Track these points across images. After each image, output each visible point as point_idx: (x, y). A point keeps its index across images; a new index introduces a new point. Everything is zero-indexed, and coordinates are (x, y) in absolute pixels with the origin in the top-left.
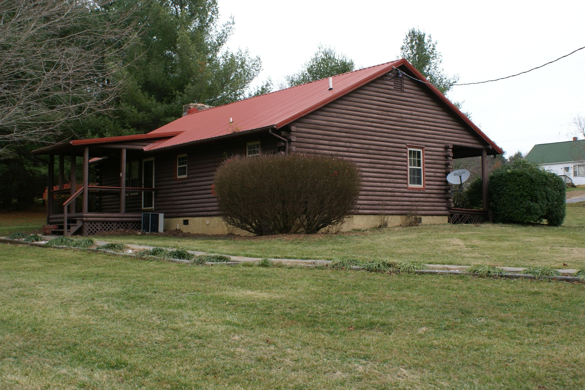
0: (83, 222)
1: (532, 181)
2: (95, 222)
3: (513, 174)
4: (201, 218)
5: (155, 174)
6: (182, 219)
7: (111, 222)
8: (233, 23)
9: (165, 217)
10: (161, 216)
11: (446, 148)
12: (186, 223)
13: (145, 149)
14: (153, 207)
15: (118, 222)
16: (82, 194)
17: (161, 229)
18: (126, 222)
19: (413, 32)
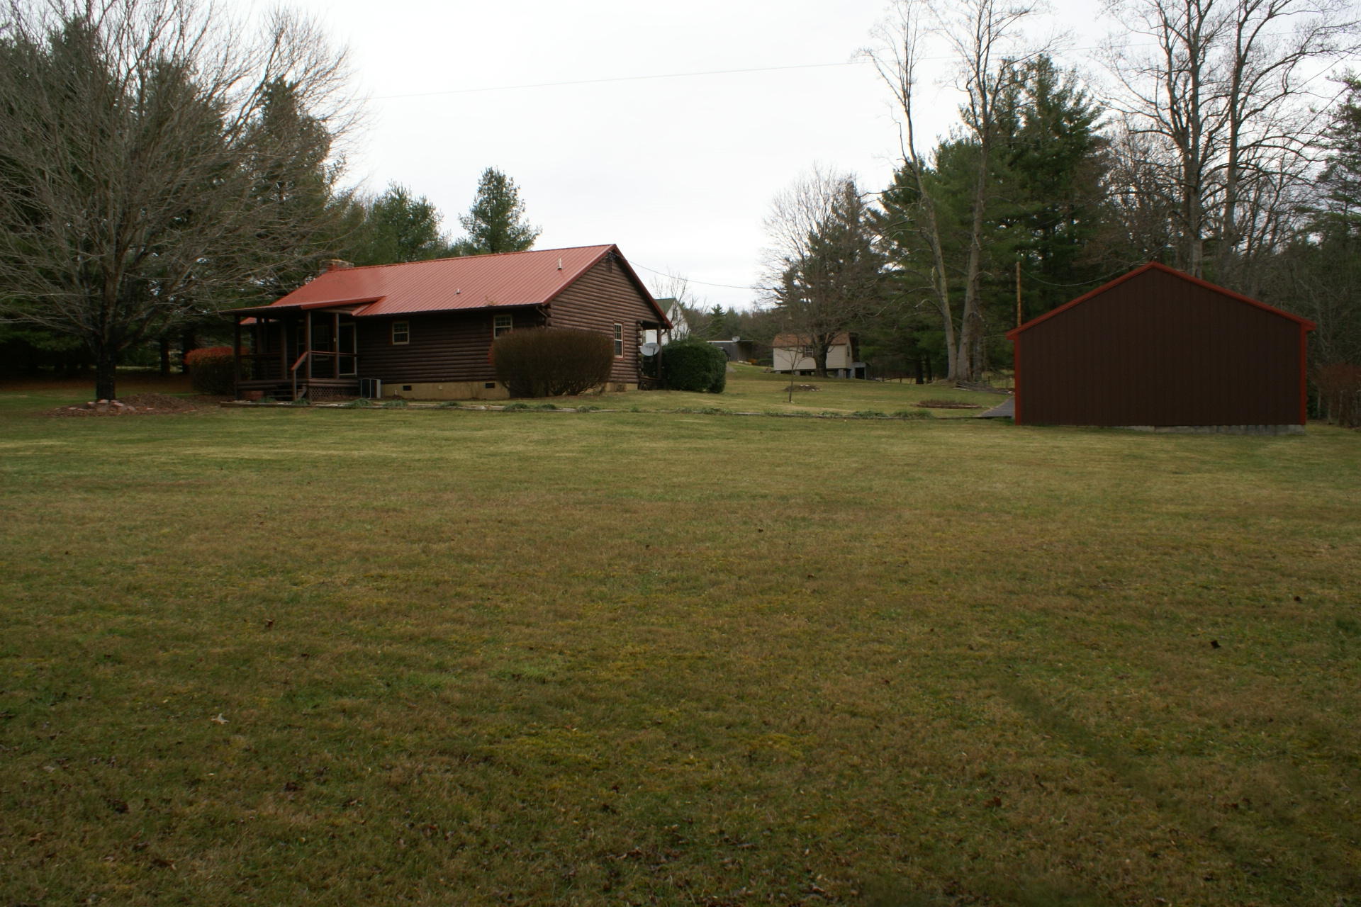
0: (308, 387)
1: (707, 354)
2: (317, 387)
3: (691, 347)
4: (431, 384)
5: (358, 340)
6: (401, 385)
7: (329, 388)
8: (345, 163)
9: (382, 383)
10: (379, 382)
11: (637, 323)
12: (408, 388)
13: (354, 313)
14: (355, 373)
15: (334, 388)
16: (307, 359)
17: (379, 395)
18: (341, 388)
19: (491, 172)
